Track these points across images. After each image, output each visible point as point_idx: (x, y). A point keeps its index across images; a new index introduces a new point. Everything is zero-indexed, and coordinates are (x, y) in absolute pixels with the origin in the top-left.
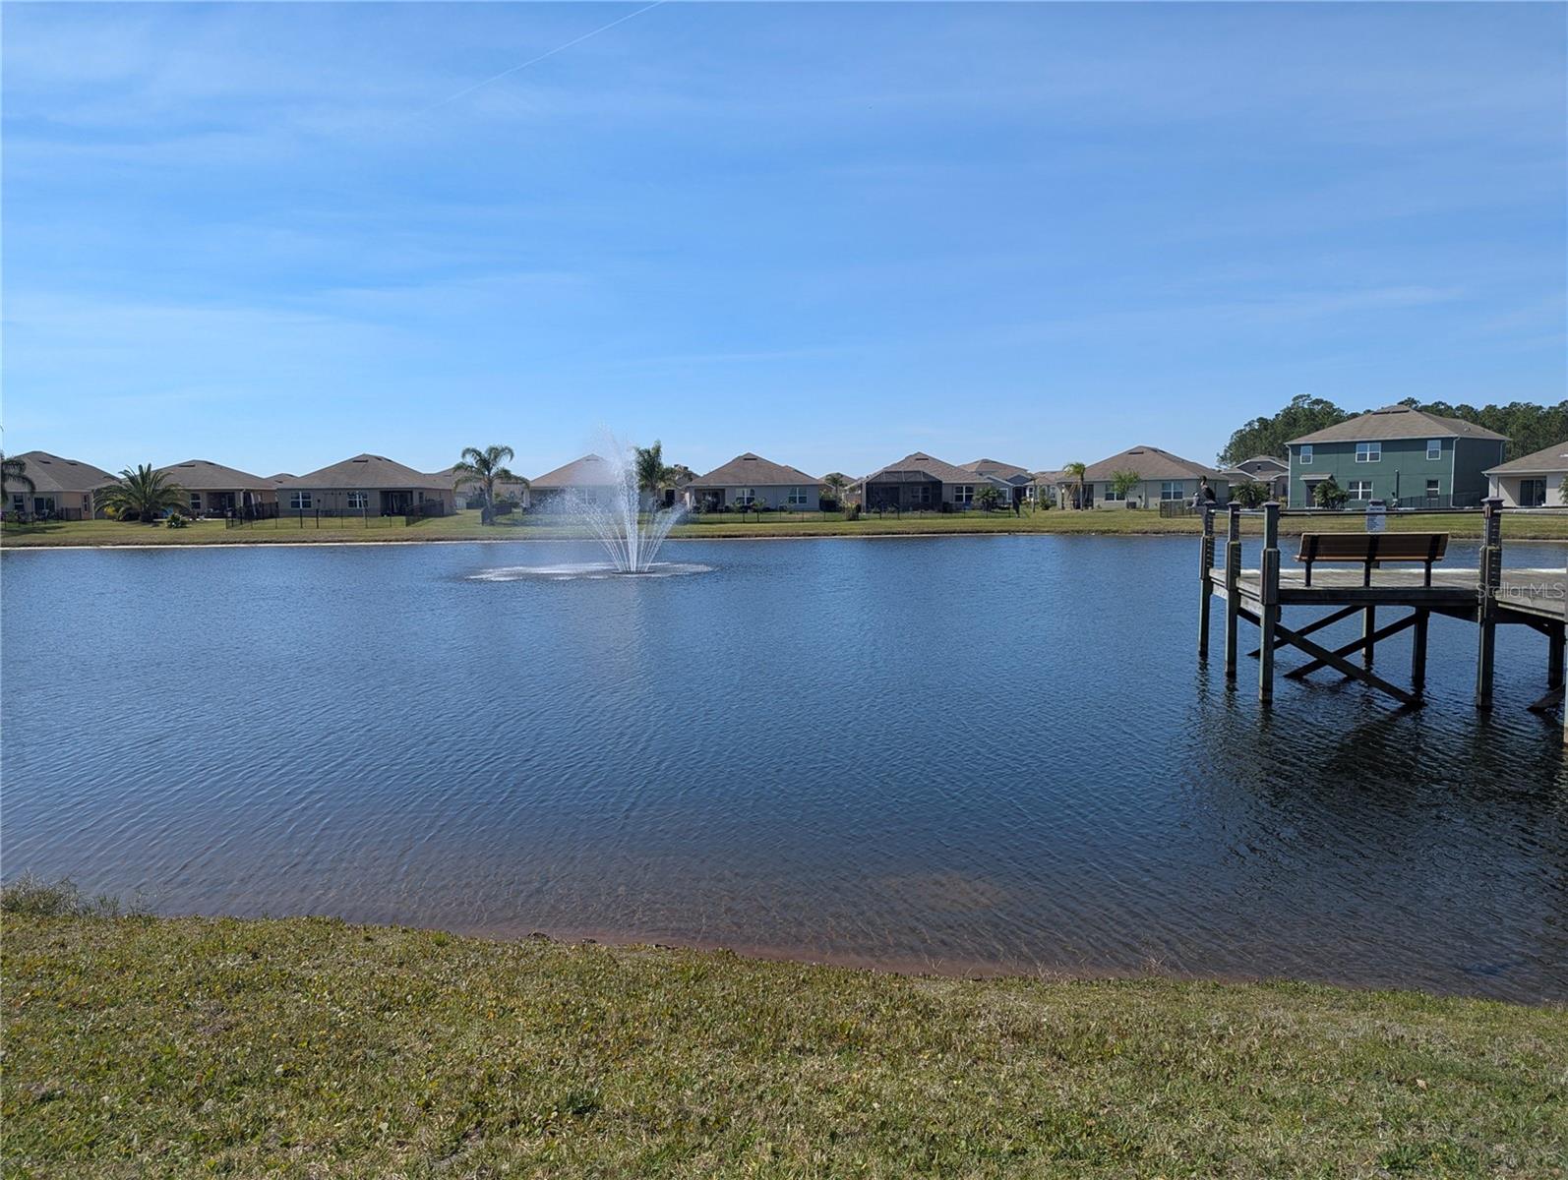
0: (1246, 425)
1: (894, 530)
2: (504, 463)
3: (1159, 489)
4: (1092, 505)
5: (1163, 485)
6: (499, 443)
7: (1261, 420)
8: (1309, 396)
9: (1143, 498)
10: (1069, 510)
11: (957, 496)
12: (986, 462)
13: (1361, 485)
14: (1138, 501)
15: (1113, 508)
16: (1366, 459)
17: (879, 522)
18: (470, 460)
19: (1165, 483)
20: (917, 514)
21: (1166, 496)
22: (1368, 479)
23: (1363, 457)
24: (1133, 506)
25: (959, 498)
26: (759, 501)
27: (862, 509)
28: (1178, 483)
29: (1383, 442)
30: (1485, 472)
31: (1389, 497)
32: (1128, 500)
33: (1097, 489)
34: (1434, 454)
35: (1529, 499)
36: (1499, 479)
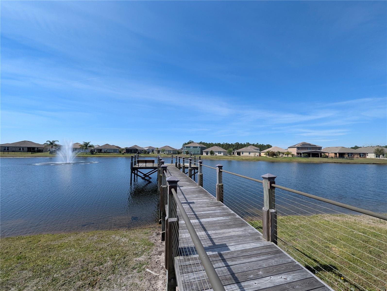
2: (56, 143)
4: (159, 153)
6: (54, 140)
10: (157, 154)
12: (150, 147)
15: (162, 154)
17: (127, 155)
18: (48, 143)
21: (169, 152)
22: (192, 151)
23: (191, 148)
24: (165, 153)
25: (141, 152)
26: (108, 151)
27: (125, 153)
28: (170, 151)
29: (193, 147)
30: (203, 151)
31: (194, 153)
32: (164, 153)
33: (160, 151)
34: (198, 148)
35: (207, 154)
36: (204, 151)
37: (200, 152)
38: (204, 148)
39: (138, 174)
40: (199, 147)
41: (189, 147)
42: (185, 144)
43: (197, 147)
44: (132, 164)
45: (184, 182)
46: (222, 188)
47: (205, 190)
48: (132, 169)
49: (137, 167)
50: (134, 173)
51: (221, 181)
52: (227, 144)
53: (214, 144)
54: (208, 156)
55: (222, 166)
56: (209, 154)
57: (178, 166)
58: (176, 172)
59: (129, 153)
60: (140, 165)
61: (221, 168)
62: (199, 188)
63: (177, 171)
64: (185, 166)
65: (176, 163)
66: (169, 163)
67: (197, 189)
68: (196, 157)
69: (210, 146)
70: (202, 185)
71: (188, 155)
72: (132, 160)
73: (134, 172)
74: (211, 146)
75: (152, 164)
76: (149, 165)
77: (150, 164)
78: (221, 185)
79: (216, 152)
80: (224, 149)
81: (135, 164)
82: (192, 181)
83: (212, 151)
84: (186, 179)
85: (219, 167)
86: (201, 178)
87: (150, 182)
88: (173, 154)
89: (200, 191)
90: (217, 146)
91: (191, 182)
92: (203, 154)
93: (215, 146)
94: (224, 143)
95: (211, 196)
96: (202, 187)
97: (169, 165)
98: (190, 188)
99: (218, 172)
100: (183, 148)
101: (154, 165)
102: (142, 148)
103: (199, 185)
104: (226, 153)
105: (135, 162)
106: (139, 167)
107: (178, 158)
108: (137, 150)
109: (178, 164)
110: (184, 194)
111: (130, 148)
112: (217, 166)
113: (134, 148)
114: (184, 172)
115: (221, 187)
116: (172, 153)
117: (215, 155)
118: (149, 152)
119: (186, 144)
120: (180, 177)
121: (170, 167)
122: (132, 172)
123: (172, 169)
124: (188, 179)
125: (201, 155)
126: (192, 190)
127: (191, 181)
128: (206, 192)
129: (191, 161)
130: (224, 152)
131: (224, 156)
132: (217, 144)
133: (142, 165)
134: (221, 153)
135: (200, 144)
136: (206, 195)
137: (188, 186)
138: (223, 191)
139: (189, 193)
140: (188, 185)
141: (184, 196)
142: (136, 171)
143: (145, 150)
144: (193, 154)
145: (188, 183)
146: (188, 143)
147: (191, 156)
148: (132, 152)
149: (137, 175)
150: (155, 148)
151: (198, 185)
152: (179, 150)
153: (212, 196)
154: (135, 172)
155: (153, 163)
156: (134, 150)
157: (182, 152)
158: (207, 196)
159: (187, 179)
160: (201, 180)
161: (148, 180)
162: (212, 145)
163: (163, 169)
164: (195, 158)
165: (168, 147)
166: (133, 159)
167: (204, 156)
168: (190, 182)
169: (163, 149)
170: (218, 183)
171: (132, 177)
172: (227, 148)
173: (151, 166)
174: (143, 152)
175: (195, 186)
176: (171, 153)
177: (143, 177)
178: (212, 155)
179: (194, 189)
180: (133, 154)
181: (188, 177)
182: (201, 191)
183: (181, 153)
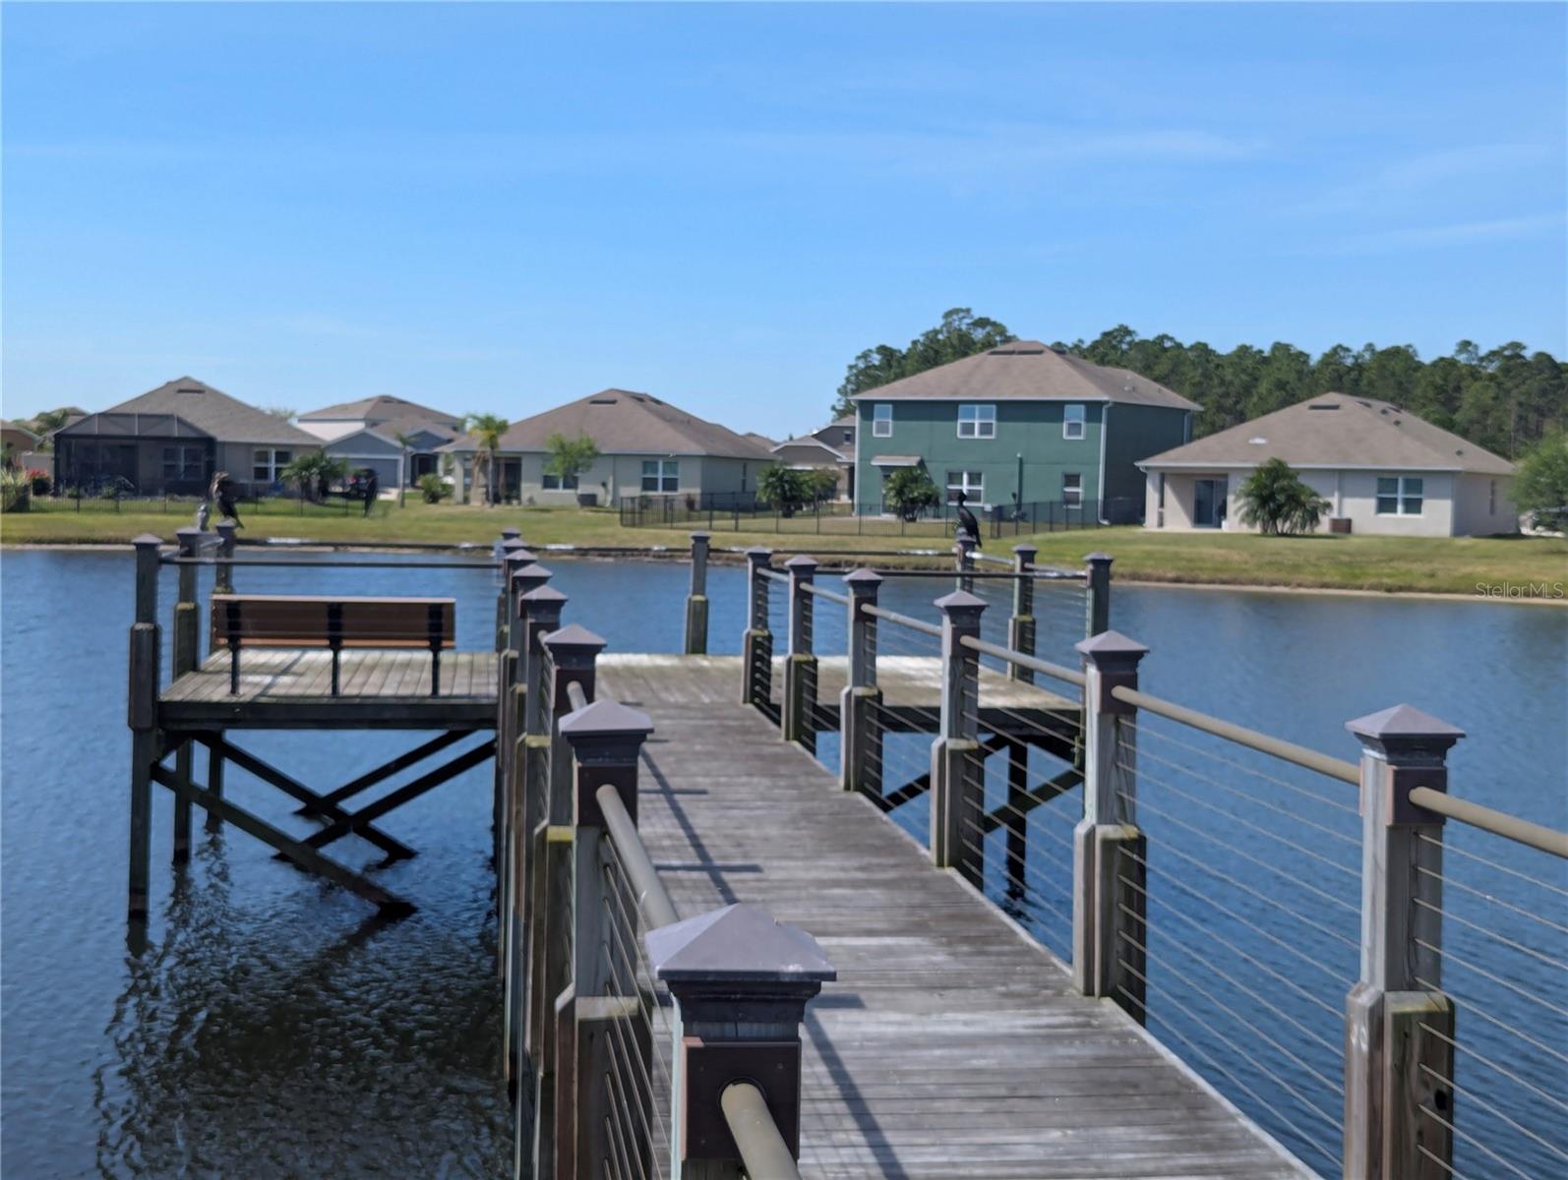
0: (858, 358)
1: (97, 535)
3: (636, 470)
4: (518, 497)
5: (645, 464)
7: (884, 350)
8: (968, 311)
9: (610, 487)
10: (477, 503)
11: (258, 470)
12: (387, 400)
13: (965, 477)
14: (599, 491)
15: (556, 503)
16: (973, 433)
17: (73, 517)
19: (649, 462)
20: (159, 502)
21: (649, 484)
22: (976, 469)
23: (968, 429)
24: (589, 501)
25: (262, 473)
27: (40, 487)
28: (672, 462)
29: (1000, 404)
30: (1140, 464)
31: (1008, 500)
32: (583, 489)
33: (526, 466)
34: (1074, 428)
35: (1207, 508)
36: (1164, 476)
37: (1094, 487)
38: (1171, 429)
39: (229, 795)
40: (1093, 409)
41: (947, 410)
42: (876, 359)
43: (1051, 410)
44: (146, 656)
45: (871, 933)
46: (1442, 1056)
47: (1173, 1059)
48: (147, 723)
49: (219, 692)
50: (178, 782)
51: (1425, 960)
52: (1511, 359)
53: (1315, 358)
54: (1215, 541)
55: (1449, 740)
56: (1236, 503)
57: (779, 693)
58: (762, 783)
59: (96, 490)
60: (257, 669)
61: (1423, 764)
62: (1087, 1029)
63: (769, 766)
64: (879, 697)
65: (760, 651)
66: (650, 651)
67: (1062, 1051)
68: (1048, 569)
69: (1247, 390)
70: (1131, 995)
71: (926, 521)
72: (146, 607)
73: (170, 762)
74: (1264, 387)
75: (428, 656)
76: (376, 677)
77: (390, 656)
78: (1430, 1017)
79: (1346, 479)
80: (1465, 433)
81: (187, 663)
82: (984, 918)
83: (1277, 471)
84: (901, 897)
85: (1394, 745)
86: (1118, 893)
87: (396, 911)
88: (713, 503)
89: (1104, 1084)
90: (1354, 390)
91: (966, 940)
92: (1136, 516)
93: (1332, 398)
94: (1465, 345)
95: (1259, 1156)
96: (1140, 1017)
97: (660, 673)
98: (955, 1023)
99: (1386, 817)
100: (856, 421)
101: (444, 676)
102: (279, 419)
103: (1089, 991)
104: (1500, 503)
105: (188, 622)
106: (246, 693)
107: (790, 578)
108: (209, 443)
109: (778, 661)
110: (877, 1110)
111: (103, 415)
112: (1366, 740)
113: (167, 417)
114: (865, 777)
115: (1429, 1040)
116: (696, 491)
117: (1324, 526)
118: (370, 473)
119: (891, 364)
120: (819, 855)
121: (679, 698)
122: (147, 772)
123: (697, 733)
124: (924, 885)
125: (1117, 521)
126: (986, 1059)
127: (973, 930)
128: (1197, 1104)
129: (975, 633)
130: (1458, 483)
131: (1466, 541)
132: (1359, 367)
133: (286, 671)
134: (1413, 506)
135: (1102, 361)
136: (1191, 1147)
137: (935, 999)
138: (1444, 1101)
139: (953, 1106)
140: (930, 988)
141: (881, 1148)
142: (201, 754)
143: (321, 449)
144: (999, 514)
145: (926, 955)
146: (932, 353)
147: (968, 546)
148: (132, 475)
149: (222, 812)
150: (457, 426)
151: (1080, 983)
152: (793, 451)
153: (1289, 1168)
154: (185, 762)
155: (436, 648)
156: (170, 454)
157: (843, 485)
158: (1205, 1160)
159: (918, 897)
160: (1118, 922)
161: (359, 885)
162: (1281, 385)
163: (591, 762)
164: (1026, 582)
165: (639, 411)
166: (161, 588)
167: (1151, 538)
168: (950, 941)
169: (572, 437)
170: (1380, 985)
171: (153, 836)
172: (1511, 424)
173: (404, 691)
174: (294, 486)
175: (1028, 1001)
176: (682, 491)
177: (301, 830)
178: (1283, 526)
179: (1013, 1039)
180: (147, 502)
181: (923, 865)
182: (1117, 1075)
183: (829, 490)
